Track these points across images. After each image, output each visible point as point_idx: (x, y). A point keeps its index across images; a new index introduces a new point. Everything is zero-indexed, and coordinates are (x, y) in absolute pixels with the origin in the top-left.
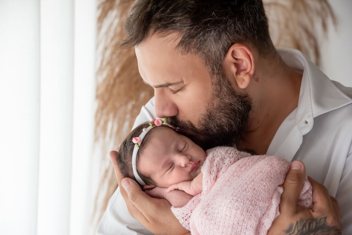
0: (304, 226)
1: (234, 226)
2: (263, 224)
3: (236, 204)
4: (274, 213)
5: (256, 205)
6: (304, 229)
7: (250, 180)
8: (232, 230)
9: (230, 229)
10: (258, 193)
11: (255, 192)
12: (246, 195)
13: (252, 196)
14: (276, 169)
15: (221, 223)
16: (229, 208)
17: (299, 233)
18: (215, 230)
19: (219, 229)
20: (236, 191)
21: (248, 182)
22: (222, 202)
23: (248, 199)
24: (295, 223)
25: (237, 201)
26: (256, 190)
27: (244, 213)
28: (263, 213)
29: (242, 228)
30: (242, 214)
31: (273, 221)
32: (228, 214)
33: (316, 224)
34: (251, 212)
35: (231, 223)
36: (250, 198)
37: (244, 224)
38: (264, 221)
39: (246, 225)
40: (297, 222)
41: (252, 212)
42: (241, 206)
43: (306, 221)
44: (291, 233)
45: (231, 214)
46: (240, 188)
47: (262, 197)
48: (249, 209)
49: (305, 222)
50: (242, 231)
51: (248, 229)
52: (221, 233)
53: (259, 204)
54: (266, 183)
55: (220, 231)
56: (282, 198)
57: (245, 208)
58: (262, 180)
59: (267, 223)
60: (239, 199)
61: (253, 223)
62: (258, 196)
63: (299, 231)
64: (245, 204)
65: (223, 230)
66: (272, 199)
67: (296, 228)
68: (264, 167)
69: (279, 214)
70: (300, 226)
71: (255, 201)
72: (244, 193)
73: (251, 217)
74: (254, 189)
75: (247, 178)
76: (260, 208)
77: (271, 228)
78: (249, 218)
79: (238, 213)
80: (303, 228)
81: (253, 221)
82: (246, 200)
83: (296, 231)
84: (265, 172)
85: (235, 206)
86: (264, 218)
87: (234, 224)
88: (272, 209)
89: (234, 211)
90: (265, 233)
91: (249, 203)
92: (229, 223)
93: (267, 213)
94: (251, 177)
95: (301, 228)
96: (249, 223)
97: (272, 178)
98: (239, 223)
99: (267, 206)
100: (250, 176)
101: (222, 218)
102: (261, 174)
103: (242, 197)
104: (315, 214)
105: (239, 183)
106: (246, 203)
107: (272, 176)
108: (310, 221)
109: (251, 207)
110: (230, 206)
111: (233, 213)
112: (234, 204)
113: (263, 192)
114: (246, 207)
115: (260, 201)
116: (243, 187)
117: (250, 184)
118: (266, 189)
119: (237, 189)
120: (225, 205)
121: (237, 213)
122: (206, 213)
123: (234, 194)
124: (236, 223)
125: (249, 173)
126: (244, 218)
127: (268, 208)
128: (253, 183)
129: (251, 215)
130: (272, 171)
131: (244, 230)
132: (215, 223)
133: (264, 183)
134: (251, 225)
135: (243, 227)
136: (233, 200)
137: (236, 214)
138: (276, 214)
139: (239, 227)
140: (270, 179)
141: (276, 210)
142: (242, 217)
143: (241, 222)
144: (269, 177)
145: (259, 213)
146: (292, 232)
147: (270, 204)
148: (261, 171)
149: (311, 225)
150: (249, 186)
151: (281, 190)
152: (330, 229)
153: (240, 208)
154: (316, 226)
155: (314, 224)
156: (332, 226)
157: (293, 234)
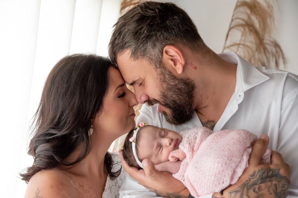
0: (264, 173)
1: (216, 175)
3: (218, 159)
5: (231, 160)
6: (264, 175)
8: (215, 177)
9: (213, 177)
10: (233, 152)
11: (230, 151)
12: (224, 154)
13: (228, 154)
16: (213, 163)
17: (260, 177)
18: (203, 179)
19: (205, 177)
21: (225, 146)
22: (208, 159)
23: (225, 156)
24: (257, 171)
25: (218, 157)
28: (237, 165)
29: (221, 176)
30: (222, 166)
33: (273, 172)
34: (228, 164)
35: (214, 172)
36: (227, 156)
38: (237, 170)
39: (224, 173)
40: (259, 170)
41: (229, 165)
44: (254, 177)
45: (214, 167)
46: (219, 149)
47: (235, 154)
48: (227, 163)
49: (264, 170)
50: (221, 178)
51: (226, 176)
52: (207, 180)
53: (233, 159)
54: (237, 146)
55: (207, 178)
56: (250, 155)
57: (224, 162)
59: (240, 172)
60: (220, 157)
61: (230, 172)
62: (232, 154)
63: (260, 176)
64: (224, 159)
66: (242, 155)
67: (258, 174)
69: (248, 165)
70: (261, 173)
71: (230, 157)
72: (223, 152)
73: (228, 168)
74: (230, 150)
76: (234, 162)
77: (242, 175)
78: (227, 169)
80: (262, 175)
81: (229, 171)
83: (258, 176)
86: (238, 168)
87: (216, 173)
88: (243, 162)
89: (216, 164)
91: (227, 159)
93: (240, 165)
95: (261, 174)
96: (227, 172)
97: (241, 142)
98: (220, 172)
101: (208, 170)
103: (221, 155)
104: (272, 167)
108: (268, 170)
109: (228, 161)
110: (213, 161)
112: (216, 160)
113: (236, 152)
115: (234, 158)
116: (222, 148)
117: (226, 147)
118: (238, 150)
119: (217, 150)
120: (210, 161)
121: (219, 166)
122: (196, 167)
123: (216, 153)
124: (217, 172)
126: (224, 169)
127: (240, 162)
128: (228, 146)
129: (228, 167)
130: (240, 137)
131: (223, 177)
132: (203, 174)
133: (236, 146)
134: (228, 174)
135: (223, 175)
136: (215, 157)
138: (246, 166)
141: (246, 163)
142: (222, 168)
144: (239, 142)
145: (234, 165)
147: (241, 159)
149: (269, 173)
150: (226, 148)
151: (250, 150)
152: (282, 177)
153: (221, 162)
154: (272, 174)
155: (271, 172)
156: (283, 175)
157: (256, 178)
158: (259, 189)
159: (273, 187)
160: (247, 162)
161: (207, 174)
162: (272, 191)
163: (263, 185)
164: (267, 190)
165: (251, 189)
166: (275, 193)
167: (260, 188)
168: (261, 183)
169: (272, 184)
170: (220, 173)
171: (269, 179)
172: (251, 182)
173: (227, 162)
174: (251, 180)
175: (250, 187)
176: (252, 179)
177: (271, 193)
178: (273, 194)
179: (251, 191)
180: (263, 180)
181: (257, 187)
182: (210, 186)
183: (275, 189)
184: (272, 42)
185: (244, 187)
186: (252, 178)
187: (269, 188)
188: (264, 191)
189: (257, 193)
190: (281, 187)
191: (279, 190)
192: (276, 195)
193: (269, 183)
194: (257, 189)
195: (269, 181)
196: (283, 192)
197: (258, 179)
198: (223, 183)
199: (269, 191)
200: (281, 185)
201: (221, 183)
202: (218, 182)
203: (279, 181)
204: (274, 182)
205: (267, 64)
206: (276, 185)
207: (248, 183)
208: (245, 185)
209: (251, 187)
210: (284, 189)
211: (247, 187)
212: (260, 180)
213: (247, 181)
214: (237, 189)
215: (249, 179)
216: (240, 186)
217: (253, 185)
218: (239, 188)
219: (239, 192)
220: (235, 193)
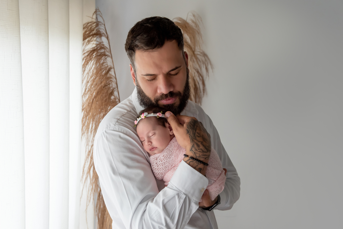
157: (191, 132)
163: (197, 131)
165: (196, 137)
168: (195, 131)
171: (196, 127)
174: (190, 134)
176: (190, 133)
184: (201, 53)
197: (193, 131)
205: (200, 71)
207: (192, 137)
211: (194, 139)
214: (191, 144)
215: (189, 135)
216: (191, 142)
217: (195, 135)
218: (192, 143)
219: (194, 145)
220: (193, 147)
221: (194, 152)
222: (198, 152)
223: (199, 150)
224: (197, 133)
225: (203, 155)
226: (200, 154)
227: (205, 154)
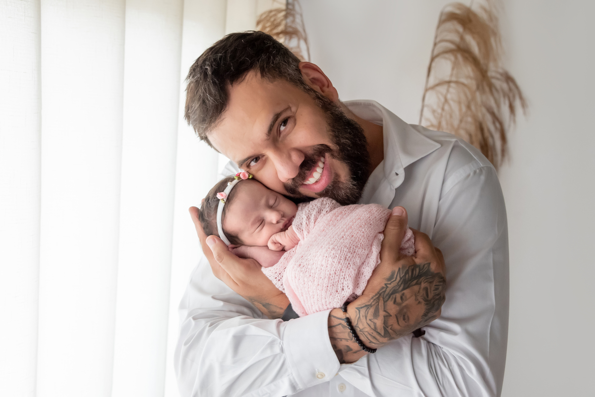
0: (407, 273)
1: (331, 276)
2: (363, 274)
3: (333, 252)
4: (375, 261)
5: (354, 252)
6: (407, 276)
7: (348, 227)
8: (329, 281)
9: (326, 280)
10: (357, 240)
11: (353, 238)
12: (343, 242)
13: (350, 243)
14: (375, 215)
15: (317, 274)
16: (325, 257)
17: (402, 280)
18: (310, 283)
19: (314, 281)
20: (332, 240)
21: (345, 230)
22: (318, 252)
23: (345, 246)
24: (397, 270)
25: (334, 248)
26: (354, 237)
27: (341, 261)
28: (363, 261)
29: (339, 278)
30: (339, 262)
31: (373, 269)
32: (324, 264)
33: (420, 270)
34: (349, 260)
35: (328, 273)
36: (348, 245)
37: (341, 274)
38: (364, 270)
39: (344, 274)
40: (399, 269)
41: (351, 260)
42: (338, 254)
43: (409, 267)
44: (392, 280)
45: (328, 264)
46: (337, 236)
47: (361, 243)
48: (348, 257)
49: (407, 269)
50: (339, 281)
51: (346, 279)
52: (316, 285)
53: (358, 251)
54: (365, 230)
55: (316, 283)
56: (383, 245)
57: (343, 256)
58: (361, 226)
59: (367, 272)
60: (336, 247)
61: (352, 272)
62: (357, 243)
63: (401, 278)
64: (342, 251)
65: (318, 282)
66: (371, 246)
67: (399, 275)
68: (362, 214)
69: (379, 262)
70: (402, 273)
71: (353, 248)
72: (342, 241)
73: (349, 265)
74: (353, 236)
75: (344, 225)
76: (359, 256)
77: (371, 277)
78: (348, 267)
79: (336, 262)
80: (405, 275)
81: (351, 269)
82: (343, 247)
83: (398, 279)
84: (363, 219)
85: (332, 254)
86: (364, 266)
87: (330, 274)
88: (372, 257)
89: (330, 259)
90: (364, 283)
91: (347, 250)
92: (325, 274)
93: (367, 261)
94: (349, 224)
95: (403, 275)
96: (347, 272)
97: (371, 224)
98: (336, 272)
99: (366, 254)
100: (347, 224)
101: (318, 269)
102: (359, 221)
103: (339, 245)
104: (418, 261)
105: (335, 231)
106: (344, 251)
107: (372, 222)
108: (412, 267)
109: (349, 255)
110: (325, 255)
111: (329, 262)
112: (331, 252)
113: (362, 239)
114: (343, 254)
115: (359, 248)
116: (340, 234)
117: (347, 231)
118: (365, 235)
119: (333, 237)
120: (320, 254)
122: (300, 265)
123: (331, 242)
124: (332, 272)
125: (346, 221)
126: (342, 267)
127: (368, 256)
128: (350, 230)
129: (349, 264)
130: (371, 217)
131: (342, 280)
133: (363, 230)
134: (349, 274)
135: (341, 278)
136: (329, 248)
137: (333, 263)
138: (377, 262)
139: (336, 277)
140: (369, 225)
141: (377, 258)
142: (340, 265)
143: (339, 272)
145: (358, 261)
146: (394, 279)
147: (370, 251)
148: (359, 219)
149: (414, 272)
150: (347, 234)
151: (381, 237)
152: (434, 276)
153: (338, 256)
154: (419, 272)
155: (417, 270)
156: (436, 272)
157: (395, 282)
158: (401, 298)
159: (422, 292)
160: (378, 255)
161: (316, 276)
162: (421, 300)
163: (406, 292)
164: (414, 297)
165: (390, 299)
166: (426, 300)
167: (403, 297)
168: (404, 289)
169: (420, 289)
170: (337, 274)
171: (415, 282)
172: (388, 290)
173: (347, 255)
174: (388, 286)
175: (387, 297)
176: (390, 284)
177: (419, 303)
178: (423, 302)
179: (390, 303)
180: (407, 283)
181: (398, 296)
182: (322, 295)
183: (425, 295)
185: (378, 298)
186: (389, 282)
187: (416, 296)
188: (410, 301)
189: (399, 304)
190: (434, 290)
191: (431, 296)
192: (427, 304)
193: (416, 288)
194: (398, 300)
195: (416, 284)
196: (437, 297)
197: (400, 283)
198: (343, 289)
199: (416, 299)
200: (433, 289)
201: (340, 289)
202: (335, 289)
203: (430, 282)
204: (423, 285)
206: (426, 289)
207: (385, 291)
208: (380, 294)
209: (389, 298)
210: (437, 292)
211: (383, 298)
212: (401, 284)
213: (383, 288)
214: (369, 302)
215: (386, 284)
216: (373, 298)
217: (392, 294)
218: (372, 301)
219: (371, 306)
220: (366, 308)
221: (359, 317)
222: (365, 324)
223: (369, 322)
224: (403, 294)
225: (368, 333)
226: (366, 330)
227: (375, 334)
